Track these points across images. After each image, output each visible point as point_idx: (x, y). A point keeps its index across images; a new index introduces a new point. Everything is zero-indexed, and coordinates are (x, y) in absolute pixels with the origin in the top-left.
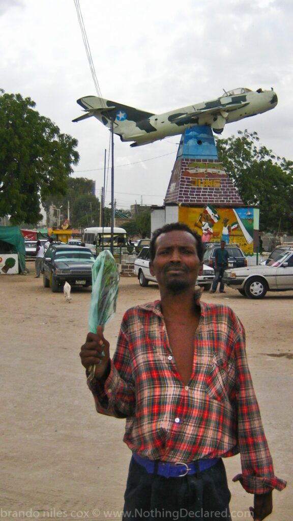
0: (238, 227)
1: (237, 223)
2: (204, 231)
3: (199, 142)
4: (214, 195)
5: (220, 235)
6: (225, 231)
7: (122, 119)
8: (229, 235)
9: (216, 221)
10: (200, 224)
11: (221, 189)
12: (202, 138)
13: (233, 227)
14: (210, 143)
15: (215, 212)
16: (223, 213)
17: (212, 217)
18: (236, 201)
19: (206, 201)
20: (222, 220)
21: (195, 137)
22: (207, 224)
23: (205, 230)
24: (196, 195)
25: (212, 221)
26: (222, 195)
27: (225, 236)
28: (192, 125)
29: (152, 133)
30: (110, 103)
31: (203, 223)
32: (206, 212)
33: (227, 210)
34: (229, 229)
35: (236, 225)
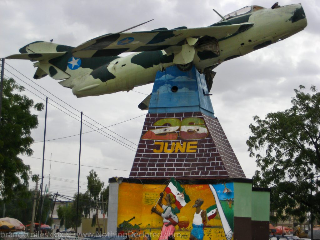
0: (217, 213)
1: (215, 207)
2: (165, 220)
3: (175, 89)
4: (185, 165)
5: (190, 225)
6: (198, 220)
7: (76, 67)
8: (204, 226)
9: (183, 204)
10: (159, 209)
11: (198, 155)
12: (178, 82)
13: (209, 214)
14: (190, 89)
16: (193, 191)
17: (178, 198)
18: (216, 173)
19: (172, 174)
20: (192, 203)
21: (169, 82)
22: (169, 208)
23: (167, 218)
24: (158, 165)
25: (178, 203)
26: (197, 165)
27: (198, 227)
28: (165, 65)
29: (110, 81)
30: (60, 48)
31: (164, 207)
32: (168, 190)
33: (201, 186)
34: (203, 215)
35: (214, 211)
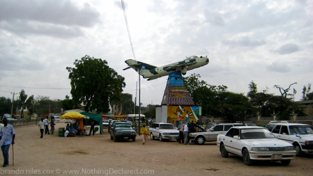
0: (193, 114)
1: (192, 112)
2: (178, 116)
3: (176, 79)
4: (183, 101)
5: (185, 117)
6: (187, 116)
7: (144, 69)
8: (189, 118)
9: (183, 112)
10: (176, 113)
11: (186, 98)
12: (177, 77)
13: (190, 114)
14: (181, 79)
15: (183, 108)
16: (185, 108)
17: (182, 110)
18: (191, 103)
19: (179, 103)
20: (186, 111)
21: (174, 76)
22: (179, 113)
23: (179, 115)
24: (175, 101)
25: (182, 112)
26: (186, 101)
27: (187, 118)
28: (173, 71)
29: (156, 75)
30: (138, 62)
31: (178, 112)
32: (179, 108)
33: (188, 107)
34: (189, 115)
35: (192, 114)
